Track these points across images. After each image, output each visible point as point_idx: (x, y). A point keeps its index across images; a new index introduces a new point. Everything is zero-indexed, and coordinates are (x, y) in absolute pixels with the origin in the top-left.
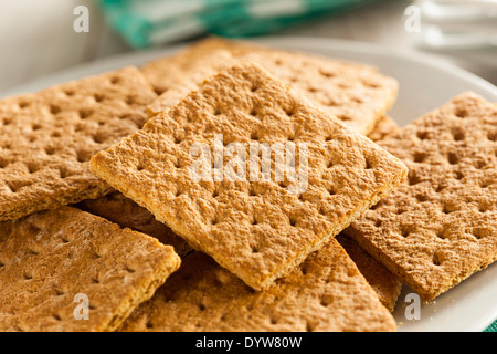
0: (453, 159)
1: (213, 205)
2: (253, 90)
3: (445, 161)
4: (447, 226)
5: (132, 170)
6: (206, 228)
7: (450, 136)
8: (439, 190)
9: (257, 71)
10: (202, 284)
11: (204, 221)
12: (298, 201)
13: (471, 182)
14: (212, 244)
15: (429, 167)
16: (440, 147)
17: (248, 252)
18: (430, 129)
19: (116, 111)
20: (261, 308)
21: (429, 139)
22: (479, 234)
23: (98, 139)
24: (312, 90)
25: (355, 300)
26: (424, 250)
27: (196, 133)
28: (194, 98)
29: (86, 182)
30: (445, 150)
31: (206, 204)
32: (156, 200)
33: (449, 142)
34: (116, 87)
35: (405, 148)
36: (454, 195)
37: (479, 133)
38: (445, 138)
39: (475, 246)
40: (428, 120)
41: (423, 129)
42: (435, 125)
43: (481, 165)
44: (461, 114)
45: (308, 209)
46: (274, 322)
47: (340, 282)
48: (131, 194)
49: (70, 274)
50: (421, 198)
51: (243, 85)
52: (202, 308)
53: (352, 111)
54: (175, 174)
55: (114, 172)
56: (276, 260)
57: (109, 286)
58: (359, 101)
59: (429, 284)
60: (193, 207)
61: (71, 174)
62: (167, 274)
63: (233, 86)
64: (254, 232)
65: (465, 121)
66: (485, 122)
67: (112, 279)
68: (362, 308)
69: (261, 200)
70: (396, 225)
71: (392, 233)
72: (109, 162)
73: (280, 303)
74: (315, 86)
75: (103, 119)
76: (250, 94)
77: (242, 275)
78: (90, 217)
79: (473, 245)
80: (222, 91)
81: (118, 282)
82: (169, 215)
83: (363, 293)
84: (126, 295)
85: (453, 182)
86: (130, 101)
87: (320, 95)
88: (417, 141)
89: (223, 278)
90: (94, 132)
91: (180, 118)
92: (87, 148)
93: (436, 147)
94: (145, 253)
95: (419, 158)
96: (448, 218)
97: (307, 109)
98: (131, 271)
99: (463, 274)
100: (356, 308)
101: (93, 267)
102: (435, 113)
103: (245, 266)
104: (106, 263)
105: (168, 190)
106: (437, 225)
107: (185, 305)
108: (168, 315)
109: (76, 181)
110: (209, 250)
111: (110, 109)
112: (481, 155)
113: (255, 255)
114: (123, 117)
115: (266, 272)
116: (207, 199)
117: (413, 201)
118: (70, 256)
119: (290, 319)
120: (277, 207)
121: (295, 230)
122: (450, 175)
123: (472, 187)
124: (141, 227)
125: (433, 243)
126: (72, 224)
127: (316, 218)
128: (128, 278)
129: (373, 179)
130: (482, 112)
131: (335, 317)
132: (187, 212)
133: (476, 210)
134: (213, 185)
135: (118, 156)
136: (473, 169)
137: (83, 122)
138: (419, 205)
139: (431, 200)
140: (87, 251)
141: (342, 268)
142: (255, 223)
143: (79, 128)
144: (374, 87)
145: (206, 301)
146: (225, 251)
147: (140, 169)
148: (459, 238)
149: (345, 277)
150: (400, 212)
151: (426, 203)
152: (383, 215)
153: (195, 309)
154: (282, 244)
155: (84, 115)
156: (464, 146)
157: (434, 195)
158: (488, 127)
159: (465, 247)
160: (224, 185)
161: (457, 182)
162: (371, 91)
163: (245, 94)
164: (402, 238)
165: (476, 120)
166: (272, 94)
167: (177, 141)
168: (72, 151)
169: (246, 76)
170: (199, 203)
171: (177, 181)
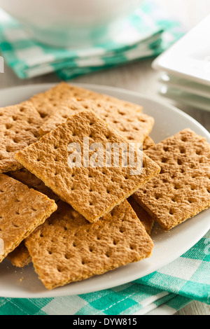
0: (180, 162)
1: (72, 181)
2: (91, 124)
3: (176, 163)
4: (176, 196)
5: (35, 161)
6: (69, 192)
7: (179, 151)
8: (173, 177)
9: (93, 115)
10: (66, 217)
11: (68, 188)
12: (111, 182)
13: (187, 174)
14: (72, 200)
15: (169, 165)
16: (174, 156)
17: (88, 205)
18: (169, 146)
19: (24, 127)
20: (93, 231)
21: (169, 151)
22: (191, 201)
23: (16, 140)
24: (115, 122)
25: (135, 231)
26: (166, 207)
27: (64, 144)
28: (64, 127)
29: (12, 163)
30: (176, 157)
31: (69, 180)
32: (46, 176)
33: (178, 154)
34: (22, 113)
35: (158, 155)
36: (180, 180)
37: (192, 150)
38: (177, 151)
39: (189, 206)
40: (169, 141)
41: (166, 146)
42: (172, 144)
43: (192, 166)
44: (184, 139)
45: (115, 186)
46: (98, 239)
47: (129, 221)
48: (34, 172)
49: (5, 208)
50: (165, 181)
51: (86, 122)
52: (66, 229)
53: (134, 135)
54: (55, 164)
55: (26, 162)
56: (100, 210)
57: (24, 216)
58: (137, 129)
59: (168, 223)
60: (63, 181)
61: (4, 158)
62: (51, 213)
63: (82, 122)
64: (91, 195)
65: (186, 143)
66: (195, 145)
67: (26, 213)
68: (138, 235)
69: (94, 179)
70: (153, 193)
71: (151, 197)
72: (24, 156)
73: (102, 230)
74: (117, 120)
75: (17, 130)
76: (90, 126)
77: (85, 215)
78: (13, 180)
79: (188, 206)
80: (77, 124)
81: (29, 215)
82: (52, 184)
83: (139, 228)
84: (32, 222)
85: (179, 174)
86: (30, 121)
87: (119, 124)
88: (163, 151)
89: (75, 215)
90: (14, 137)
91: (57, 136)
92: (11, 145)
93: (172, 155)
94: (41, 202)
95: (164, 160)
96: (177, 192)
97: (116, 136)
98: (35, 210)
99: (183, 220)
100: (136, 235)
101: (16, 206)
102: (172, 138)
103: (87, 211)
104: (23, 205)
105: (51, 172)
106: (172, 195)
107: (58, 227)
108: (50, 231)
109: (7, 162)
110: (70, 202)
111: (20, 125)
112: (193, 161)
113: (91, 206)
114: (27, 130)
115: (96, 215)
116: (69, 178)
117: (161, 182)
118: (4, 199)
119: (106, 238)
120: (101, 184)
121: (109, 196)
122: (178, 170)
123: (188, 178)
124: (36, 187)
125: (170, 203)
126: (5, 183)
127: (119, 190)
128: (33, 214)
129: (145, 173)
130: (194, 140)
131: (127, 238)
132: (60, 183)
133: (190, 189)
134: (72, 171)
135: (28, 153)
136: (189, 168)
137: (8, 131)
138: (164, 184)
139: (169, 182)
140: (13, 198)
141: (129, 214)
142: (91, 191)
143: (6, 134)
144: (143, 121)
145: (67, 226)
146: (77, 203)
147: (38, 160)
148: (182, 202)
149: (131, 219)
150: (155, 187)
151: (167, 183)
152: (147, 188)
153: (63, 229)
154: (103, 202)
155: (8, 127)
156: (185, 156)
157: (171, 180)
158: (196, 147)
159: (184, 207)
160: (77, 171)
161: (181, 174)
162: (142, 123)
163: (87, 126)
164: (155, 200)
165: (191, 143)
166: (100, 127)
167: (56, 148)
168: (4, 146)
169: (87, 117)
170: (66, 179)
171: (56, 168)
